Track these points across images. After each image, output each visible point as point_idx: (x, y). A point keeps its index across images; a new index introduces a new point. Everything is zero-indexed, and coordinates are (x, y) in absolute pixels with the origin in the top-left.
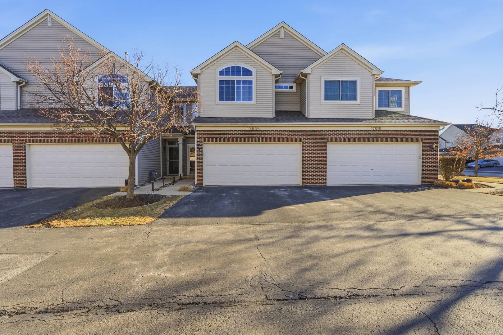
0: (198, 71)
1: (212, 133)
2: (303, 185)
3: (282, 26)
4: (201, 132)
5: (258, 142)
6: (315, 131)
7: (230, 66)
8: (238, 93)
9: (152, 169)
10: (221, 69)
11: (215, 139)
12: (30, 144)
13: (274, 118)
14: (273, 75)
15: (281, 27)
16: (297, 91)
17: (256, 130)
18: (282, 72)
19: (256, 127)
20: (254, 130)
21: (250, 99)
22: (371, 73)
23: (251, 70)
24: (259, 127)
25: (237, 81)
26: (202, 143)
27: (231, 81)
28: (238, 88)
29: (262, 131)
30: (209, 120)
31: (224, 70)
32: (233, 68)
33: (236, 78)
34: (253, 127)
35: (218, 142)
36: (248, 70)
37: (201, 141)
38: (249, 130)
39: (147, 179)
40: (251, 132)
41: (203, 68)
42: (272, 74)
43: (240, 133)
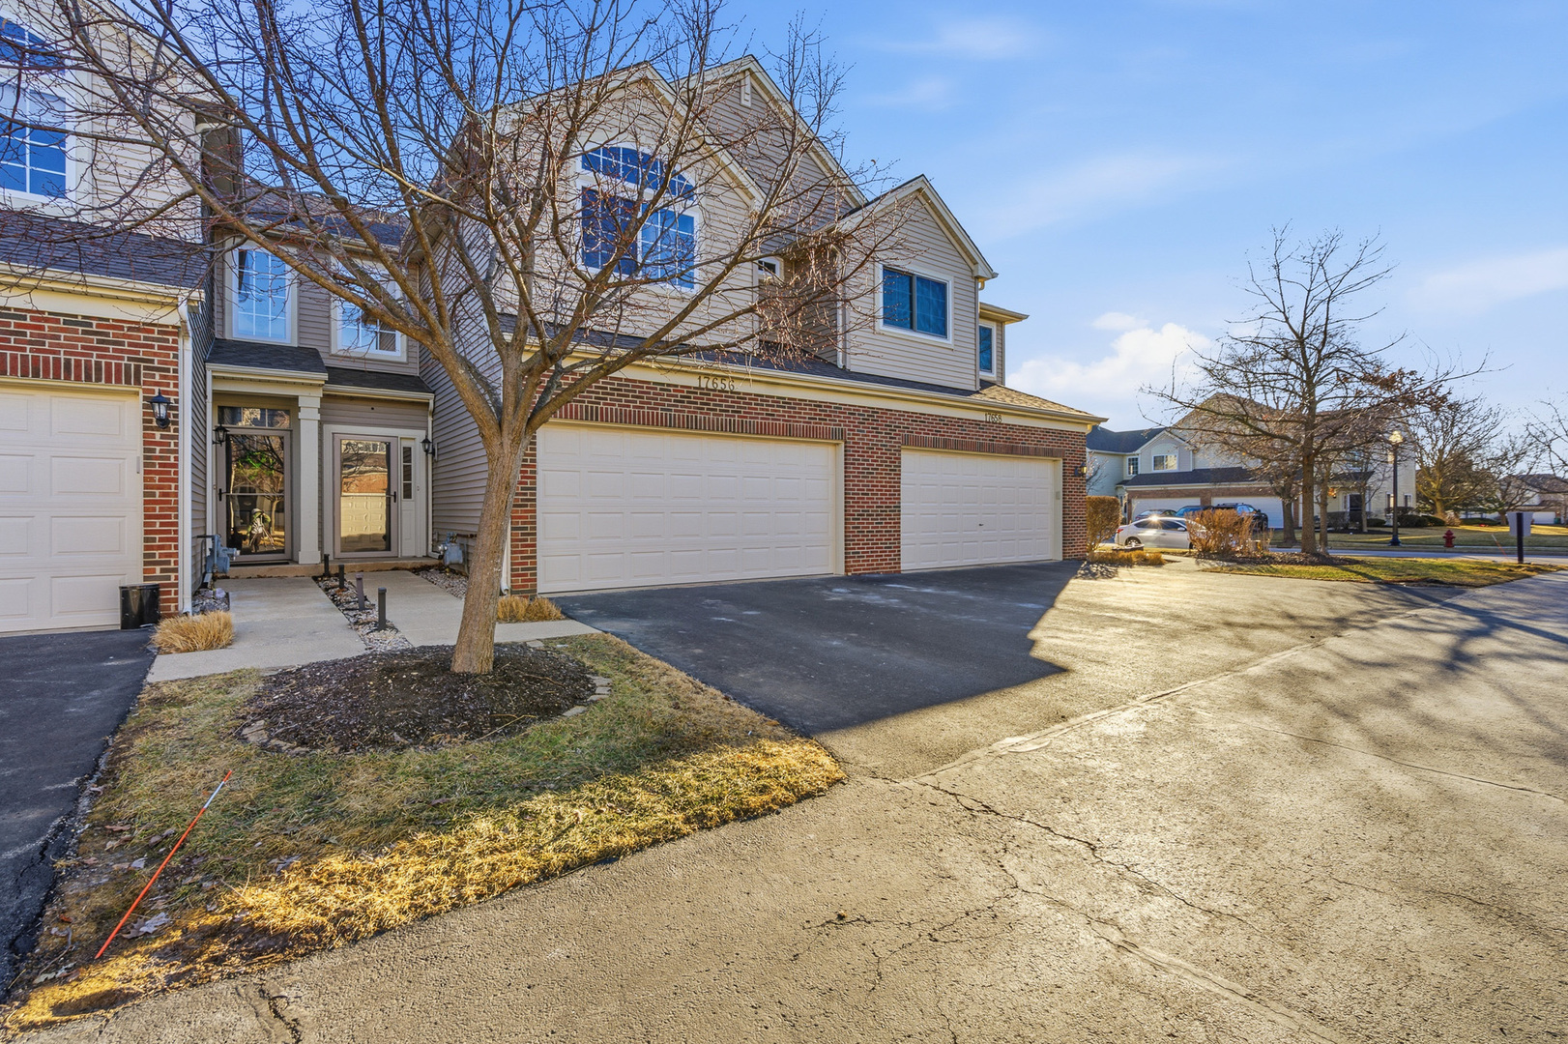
2: (848, 574)
3: (749, 69)
5: (729, 431)
6: (874, 411)
7: (621, 144)
10: (587, 145)
11: (587, 407)
15: (745, 71)
16: (785, 283)
17: (722, 391)
19: (724, 378)
20: (719, 388)
22: (972, 271)
23: (690, 180)
24: (733, 379)
27: (622, 199)
29: (742, 396)
31: (597, 151)
34: (716, 376)
35: (597, 420)
36: (680, 176)
38: (704, 389)
40: (710, 395)
42: (749, 213)
43: (673, 395)
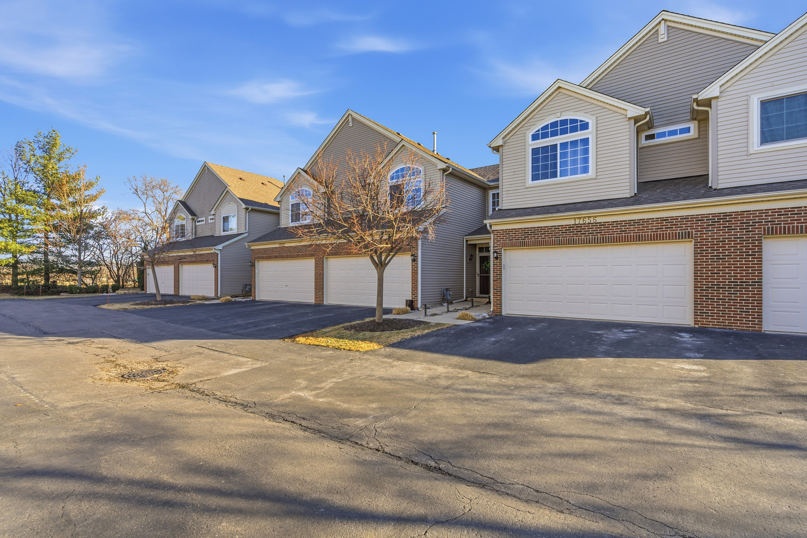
0: (499, 142)
1: (516, 233)
2: (697, 326)
3: (663, 20)
4: (499, 232)
5: (595, 243)
6: (726, 215)
7: (549, 122)
8: (564, 164)
9: (445, 288)
10: (533, 131)
11: (520, 241)
12: (327, 258)
13: (633, 196)
14: (630, 118)
15: (660, 23)
16: (699, 135)
17: (589, 223)
18: (647, 110)
19: (590, 217)
20: (587, 222)
21: (585, 170)
23: (587, 120)
24: (595, 217)
25: (560, 143)
26: (501, 249)
27: (550, 145)
28: (564, 155)
29: (601, 224)
30: (513, 213)
31: (538, 131)
32: (554, 124)
33: (558, 140)
34: (585, 217)
35: (524, 246)
36: (581, 121)
37: (500, 247)
38: (578, 224)
39: (439, 300)
40: (582, 227)
41: (506, 136)
42: (627, 119)
43: (560, 230)
